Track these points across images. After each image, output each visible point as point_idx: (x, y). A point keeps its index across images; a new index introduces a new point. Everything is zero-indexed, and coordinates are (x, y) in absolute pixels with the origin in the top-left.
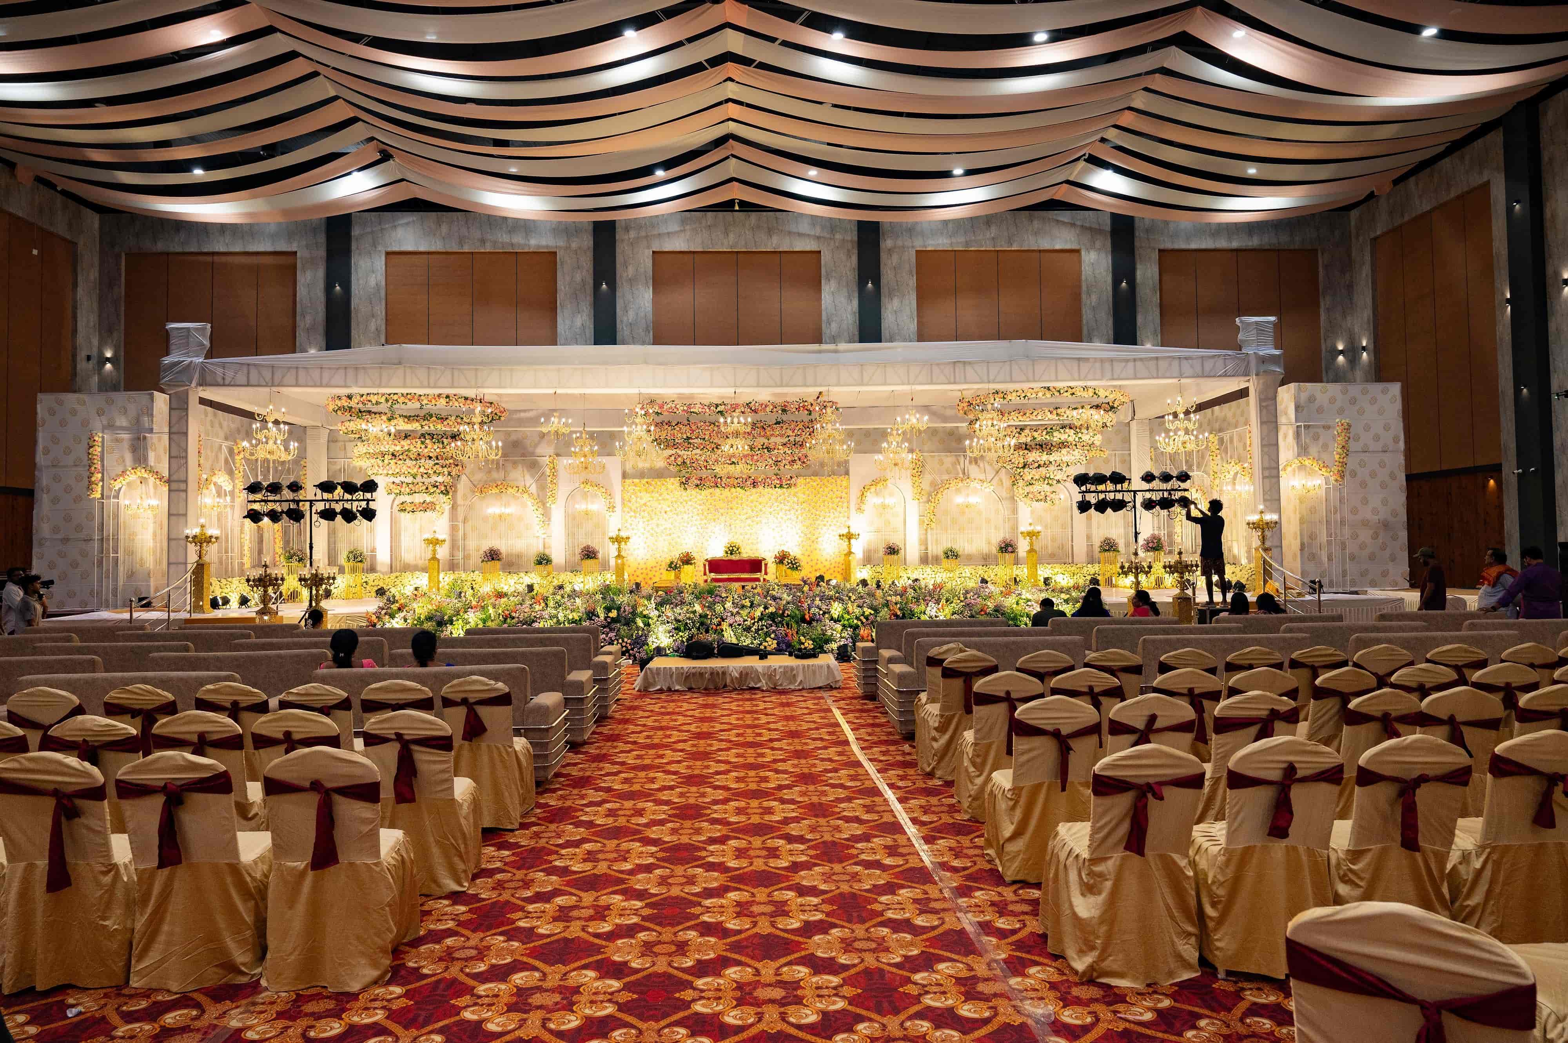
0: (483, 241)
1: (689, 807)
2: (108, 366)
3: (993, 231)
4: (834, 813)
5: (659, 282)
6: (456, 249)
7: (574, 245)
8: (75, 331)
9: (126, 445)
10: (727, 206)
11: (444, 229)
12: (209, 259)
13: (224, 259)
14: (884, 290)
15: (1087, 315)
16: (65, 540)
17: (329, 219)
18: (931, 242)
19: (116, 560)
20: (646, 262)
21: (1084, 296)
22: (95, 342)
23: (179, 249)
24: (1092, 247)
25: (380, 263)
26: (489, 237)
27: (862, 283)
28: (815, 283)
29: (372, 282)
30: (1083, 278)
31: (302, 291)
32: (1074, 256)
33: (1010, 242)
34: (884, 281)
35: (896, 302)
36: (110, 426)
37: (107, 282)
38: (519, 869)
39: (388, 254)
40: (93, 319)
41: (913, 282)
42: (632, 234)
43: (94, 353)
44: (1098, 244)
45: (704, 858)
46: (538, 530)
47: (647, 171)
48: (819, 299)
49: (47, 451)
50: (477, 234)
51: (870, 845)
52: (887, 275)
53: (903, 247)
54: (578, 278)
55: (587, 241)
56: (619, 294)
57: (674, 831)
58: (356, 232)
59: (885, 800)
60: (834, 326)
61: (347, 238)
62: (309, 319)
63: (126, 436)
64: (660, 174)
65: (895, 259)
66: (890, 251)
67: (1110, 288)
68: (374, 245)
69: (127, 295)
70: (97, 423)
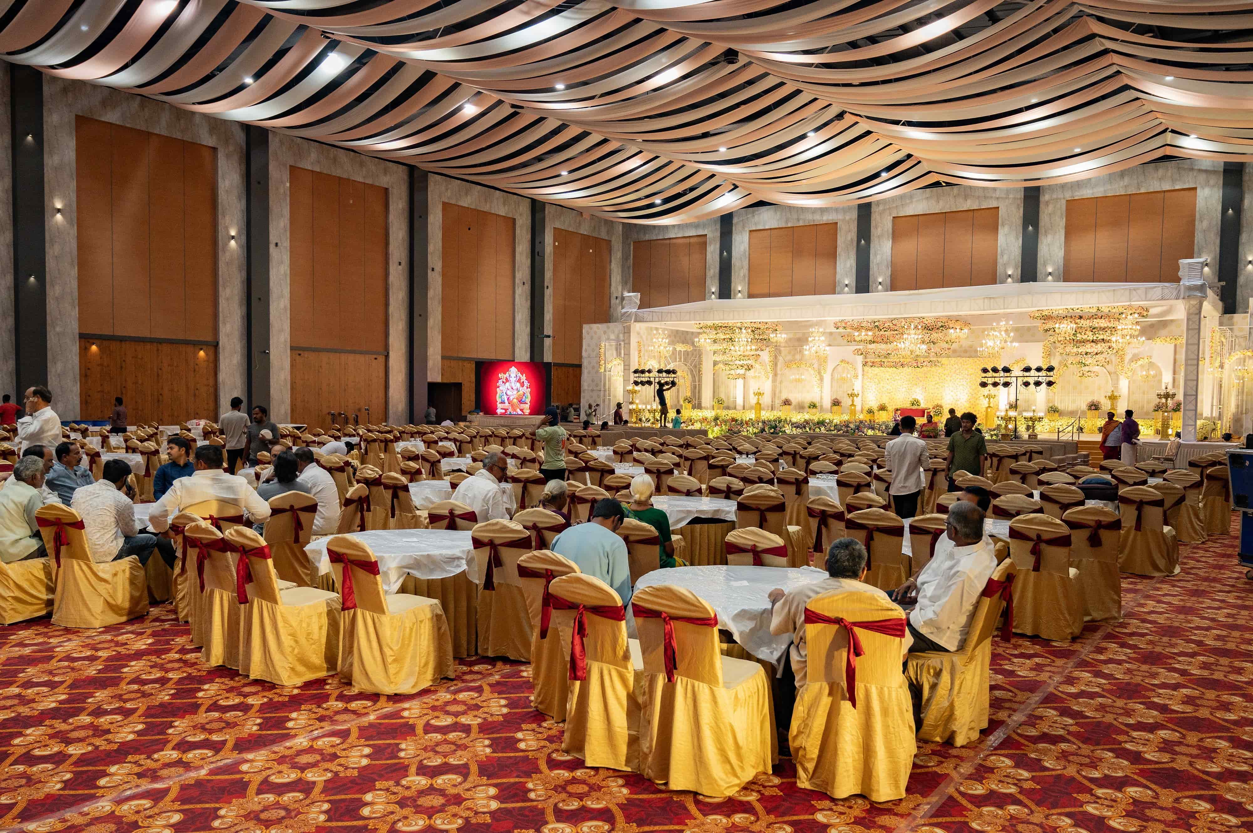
0: (798, 220)
3: (1126, 180)
5: (896, 235)
6: (784, 225)
7: (847, 218)
8: (610, 285)
9: (614, 347)
10: (937, 184)
11: (778, 213)
12: (668, 241)
13: (674, 241)
14: (1042, 230)
15: (1199, 237)
16: (592, 390)
17: (722, 216)
18: (1077, 193)
19: (609, 400)
20: (888, 224)
21: (1197, 223)
22: (620, 288)
23: (655, 238)
24: (1207, 184)
25: (746, 237)
26: (802, 217)
27: (1025, 227)
28: (994, 228)
29: (742, 249)
30: (1197, 209)
31: (709, 256)
32: (1192, 192)
33: (1139, 187)
34: (1042, 224)
35: (1049, 238)
36: (608, 339)
37: (625, 258)
39: (750, 231)
40: (619, 278)
41: (1063, 223)
42: (881, 208)
43: (619, 295)
44: (1212, 182)
46: (817, 390)
47: (876, 175)
48: (996, 240)
49: (586, 351)
50: (795, 216)
52: (1044, 219)
53: (1057, 199)
54: (849, 238)
55: (854, 215)
56: (872, 245)
58: (735, 220)
60: (1006, 257)
61: (731, 224)
62: (712, 271)
63: (614, 343)
64: (884, 175)
65: (1051, 208)
66: (1047, 203)
67: (1220, 216)
68: (743, 227)
69: (634, 264)
70: (604, 337)
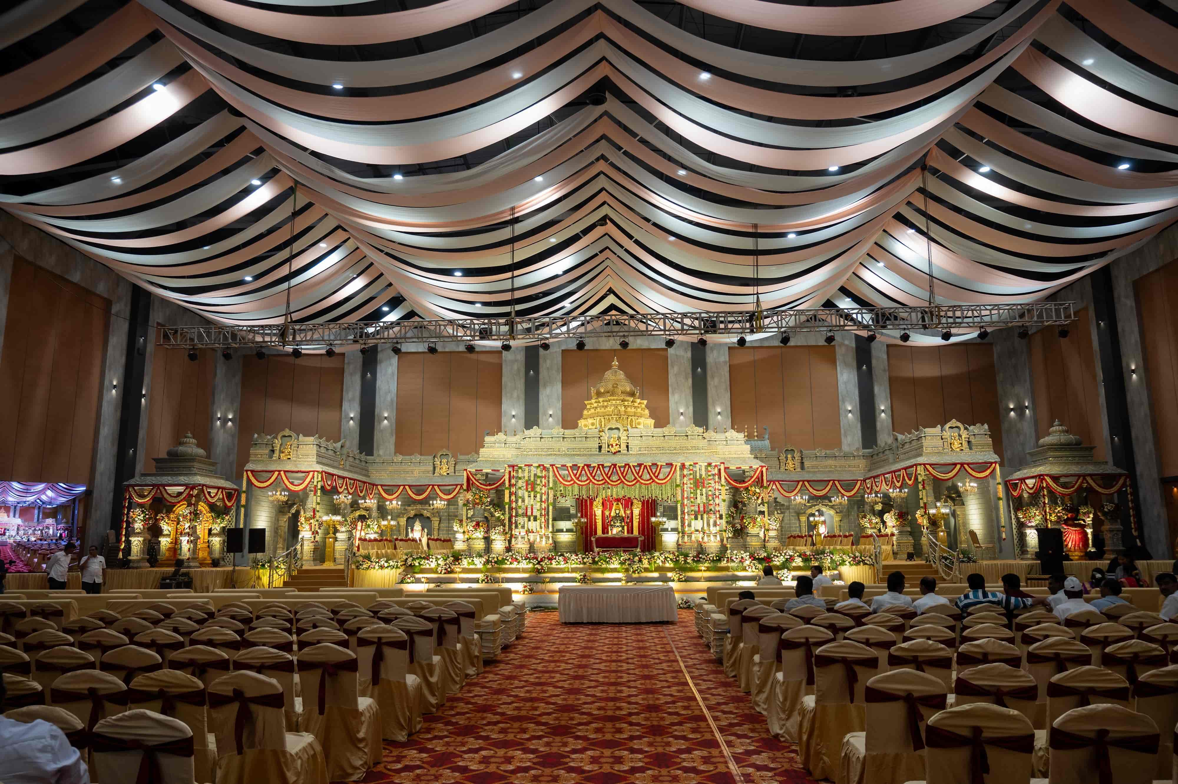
1: (561, 726)
2: (230, 423)
4: (668, 733)
38: (432, 766)
45: (567, 763)
51: (691, 756)
57: (548, 744)
59: (708, 724)
